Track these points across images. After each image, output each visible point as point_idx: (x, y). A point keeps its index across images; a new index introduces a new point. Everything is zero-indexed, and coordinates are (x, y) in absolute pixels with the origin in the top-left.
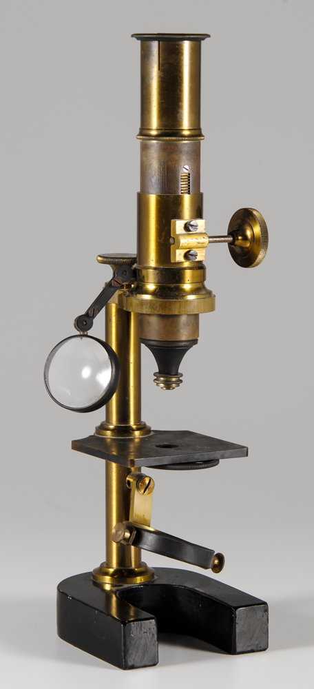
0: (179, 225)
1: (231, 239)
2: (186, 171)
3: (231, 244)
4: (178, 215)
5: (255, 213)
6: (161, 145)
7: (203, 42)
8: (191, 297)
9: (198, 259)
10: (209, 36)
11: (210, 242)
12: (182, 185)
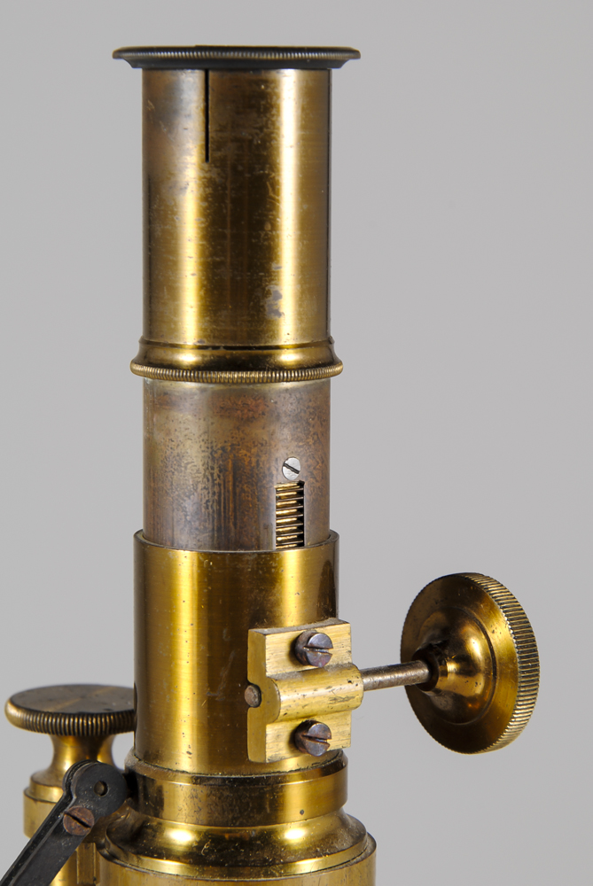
0: (274, 647)
1: (422, 672)
2: (294, 476)
3: (416, 693)
5: (493, 589)
6: (215, 394)
7: (336, 73)
8: (307, 866)
9: (334, 744)
10: (354, 54)
11: (366, 688)
12: (278, 518)
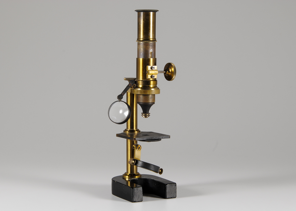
0: (149, 68)
1: (165, 72)
2: (151, 51)
3: (165, 74)
4: (149, 64)
5: (172, 64)
6: (144, 43)
7: (156, 13)
8: (153, 89)
9: (155, 78)
10: (158, 11)
11: (158, 73)
12: (150, 55)
